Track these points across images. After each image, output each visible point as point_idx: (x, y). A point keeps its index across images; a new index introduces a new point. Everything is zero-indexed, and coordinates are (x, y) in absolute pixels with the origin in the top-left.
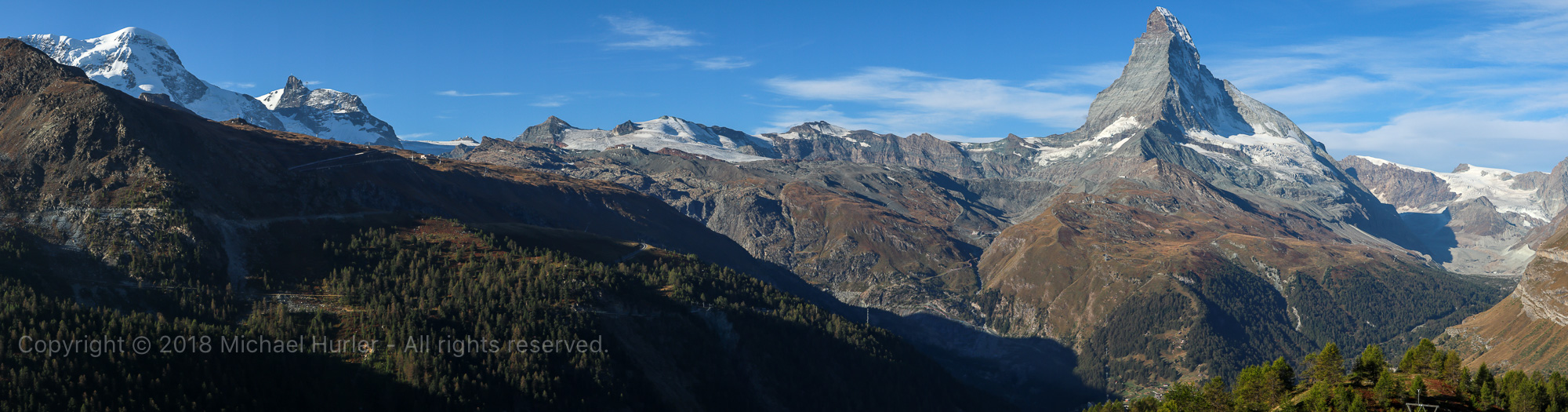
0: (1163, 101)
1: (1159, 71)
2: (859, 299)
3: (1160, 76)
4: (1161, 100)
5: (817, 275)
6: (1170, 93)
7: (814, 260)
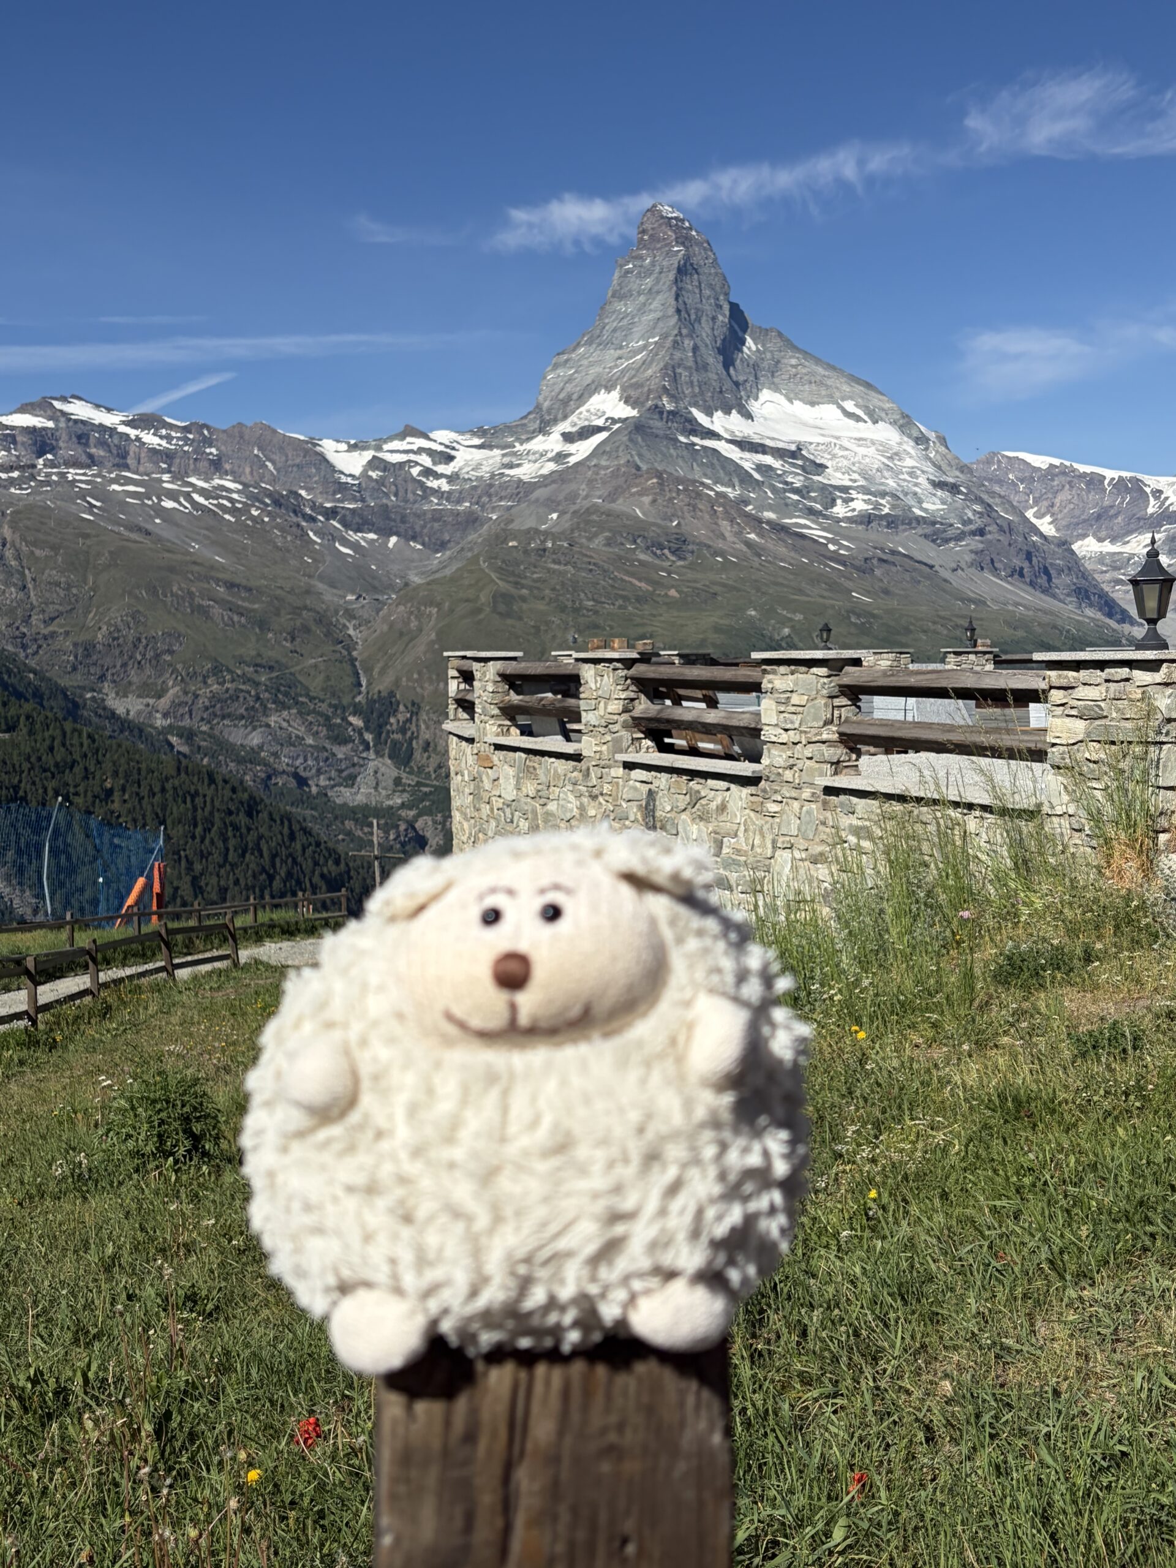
0: (665, 367)
1: (658, 314)
2: (152, 710)
3: (661, 324)
4: (662, 364)
5: (74, 669)
6: (678, 355)
7: (68, 645)
